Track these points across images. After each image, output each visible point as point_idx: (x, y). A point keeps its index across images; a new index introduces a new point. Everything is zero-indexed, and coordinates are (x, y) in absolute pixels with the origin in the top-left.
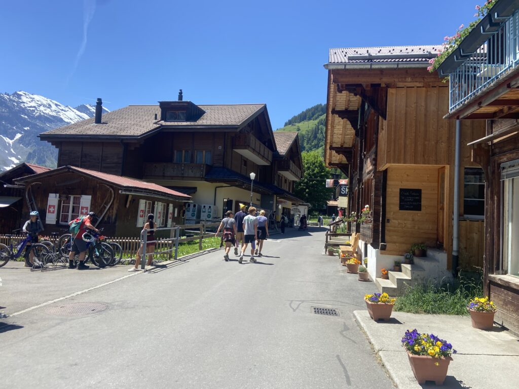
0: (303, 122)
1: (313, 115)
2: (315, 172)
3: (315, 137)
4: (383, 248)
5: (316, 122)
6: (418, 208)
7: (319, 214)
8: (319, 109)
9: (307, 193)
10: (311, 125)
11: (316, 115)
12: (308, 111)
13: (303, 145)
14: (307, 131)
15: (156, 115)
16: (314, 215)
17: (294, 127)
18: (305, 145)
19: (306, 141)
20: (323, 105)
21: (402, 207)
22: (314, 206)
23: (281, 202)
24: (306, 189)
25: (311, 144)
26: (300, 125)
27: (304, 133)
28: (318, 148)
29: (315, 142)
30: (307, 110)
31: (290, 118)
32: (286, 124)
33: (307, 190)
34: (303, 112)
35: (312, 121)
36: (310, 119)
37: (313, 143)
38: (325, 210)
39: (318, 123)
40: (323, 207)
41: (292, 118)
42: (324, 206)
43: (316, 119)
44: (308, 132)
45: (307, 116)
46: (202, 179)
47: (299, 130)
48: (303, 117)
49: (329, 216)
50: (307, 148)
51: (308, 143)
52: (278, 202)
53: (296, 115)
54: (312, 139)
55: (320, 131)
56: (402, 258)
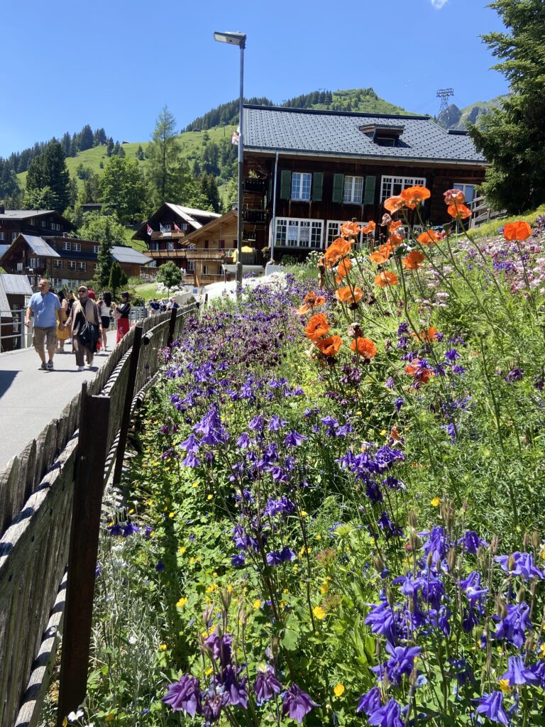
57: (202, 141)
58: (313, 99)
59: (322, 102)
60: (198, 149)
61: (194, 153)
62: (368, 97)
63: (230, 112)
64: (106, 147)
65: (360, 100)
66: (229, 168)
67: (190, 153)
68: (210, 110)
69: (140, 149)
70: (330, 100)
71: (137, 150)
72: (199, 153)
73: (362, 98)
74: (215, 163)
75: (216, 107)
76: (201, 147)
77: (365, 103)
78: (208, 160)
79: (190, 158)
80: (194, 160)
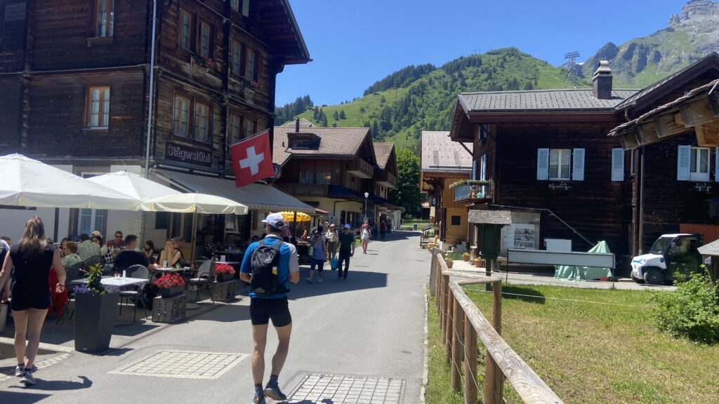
0: (388, 90)
1: (403, 79)
2: (408, 172)
3: (406, 112)
4: (445, 241)
5: (407, 90)
6: (459, 224)
7: (413, 217)
8: (411, 72)
9: (400, 195)
10: (399, 94)
11: (407, 81)
12: (396, 74)
13: (389, 121)
14: (394, 102)
15: (283, 143)
16: (407, 219)
17: (377, 97)
18: (392, 121)
19: (393, 116)
20: (416, 67)
21: (452, 224)
22: (407, 208)
23: (381, 210)
24: (398, 191)
25: (400, 121)
26: (385, 94)
27: (390, 105)
28: (409, 126)
29: (406, 118)
30: (394, 74)
31: (372, 85)
32: (366, 93)
33: (400, 192)
34: (388, 76)
35: (401, 89)
36: (398, 86)
37: (403, 120)
38: (419, 213)
39: (410, 92)
40: (416, 209)
41: (375, 85)
42: (418, 208)
43: (407, 85)
44: (396, 104)
45: (395, 82)
46: (325, 196)
47: (384, 101)
48: (389, 83)
49: (423, 219)
50: (394, 126)
51: (396, 119)
52: (378, 210)
53: (380, 80)
54: (401, 114)
55: (412, 103)
56: (452, 245)
57: (380, 103)
58: (467, 63)
59: (474, 65)
60: (377, 109)
61: (374, 113)
62: (513, 58)
63: (401, 78)
64: (313, 112)
65: (505, 60)
66: (399, 123)
67: (371, 113)
68: (386, 77)
69: (336, 113)
70: (480, 63)
71: (334, 113)
72: (377, 113)
73: (507, 58)
74: (389, 120)
75: (391, 74)
76: (379, 108)
77: (509, 63)
78: (383, 119)
79: (371, 117)
80: (374, 119)
